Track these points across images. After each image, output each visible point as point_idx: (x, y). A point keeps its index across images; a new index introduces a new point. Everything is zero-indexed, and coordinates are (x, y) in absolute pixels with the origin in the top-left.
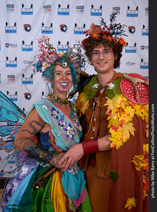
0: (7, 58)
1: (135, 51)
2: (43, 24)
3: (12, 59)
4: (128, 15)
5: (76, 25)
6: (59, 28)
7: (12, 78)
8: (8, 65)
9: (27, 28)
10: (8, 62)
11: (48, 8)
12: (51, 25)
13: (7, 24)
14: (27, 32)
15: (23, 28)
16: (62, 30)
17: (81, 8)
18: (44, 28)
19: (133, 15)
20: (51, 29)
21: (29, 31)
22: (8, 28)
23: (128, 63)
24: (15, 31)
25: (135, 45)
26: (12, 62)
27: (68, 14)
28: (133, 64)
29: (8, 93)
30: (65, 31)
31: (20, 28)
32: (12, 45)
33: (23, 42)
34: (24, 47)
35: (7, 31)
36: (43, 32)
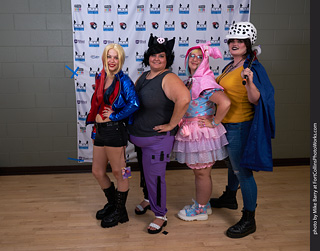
1: (219, 44)
4: (212, 12)
6: (151, 25)
9: (123, 26)
11: (141, 7)
12: (144, 23)
13: (105, 23)
14: (123, 30)
15: (119, 26)
16: (154, 27)
17: (171, 7)
19: (216, 12)
20: (144, 26)
22: (105, 27)
24: (112, 30)
25: (219, 39)
27: (159, 12)
30: (156, 28)
31: (117, 27)
32: (109, 42)
33: (120, 39)
34: (120, 43)
35: (105, 30)
36: (137, 29)
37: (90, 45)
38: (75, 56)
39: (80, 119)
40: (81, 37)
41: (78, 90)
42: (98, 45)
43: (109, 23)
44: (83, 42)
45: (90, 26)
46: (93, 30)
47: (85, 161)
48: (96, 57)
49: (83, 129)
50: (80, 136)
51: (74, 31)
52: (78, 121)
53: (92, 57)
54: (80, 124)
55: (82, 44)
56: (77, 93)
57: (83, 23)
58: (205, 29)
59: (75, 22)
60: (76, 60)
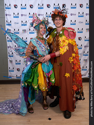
0: (22, 22)
1: (83, 16)
2: (39, 5)
3: (24, 22)
5: (54, 4)
6: (47, 6)
7: (25, 31)
8: (22, 25)
9: (31, 6)
10: (22, 23)
12: (43, 5)
13: (21, 5)
14: (31, 9)
15: (29, 6)
16: (48, 7)
18: (39, 7)
20: (43, 6)
21: (32, 8)
22: (22, 7)
23: (80, 22)
24: (25, 8)
25: (83, 13)
26: (24, 23)
28: (82, 22)
29: (23, 38)
30: (49, 8)
32: (24, 15)
33: (30, 14)
34: (30, 16)
35: (22, 8)
36: (39, 8)
37: (14, 17)
38: (6, 23)
39: (9, 56)
40: (9, 12)
41: (8, 41)
42: (18, 17)
43: (24, 5)
44: (10, 15)
45: (14, 6)
46: (15, 9)
47: (12, 78)
48: (17, 23)
49: (11, 61)
50: (10, 65)
51: (5, 9)
52: (8, 57)
53: (15, 23)
54: (9, 59)
55: (10, 16)
56: (8, 42)
57: (10, 5)
58: (76, 8)
59: (6, 5)
60: (7, 25)
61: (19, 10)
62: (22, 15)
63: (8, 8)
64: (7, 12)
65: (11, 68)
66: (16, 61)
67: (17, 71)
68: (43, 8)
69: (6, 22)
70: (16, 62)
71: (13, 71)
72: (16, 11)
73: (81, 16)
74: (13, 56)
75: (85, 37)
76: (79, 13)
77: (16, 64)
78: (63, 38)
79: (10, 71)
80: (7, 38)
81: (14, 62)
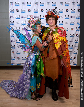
0: (22, 22)
2: (35, 9)
5: (47, 9)
7: (24, 29)
8: (22, 24)
11: (36, 3)
13: (22, 9)
15: (28, 11)
17: (49, 3)
20: (38, 11)
21: (30, 12)
22: (22, 11)
23: (66, 23)
25: (68, 16)
26: (24, 23)
27: (44, 5)
28: (68, 23)
30: (43, 12)
33: (28, 16)
36: (35, 12)
37: (16, 18)
39: (12, 48)
40: (13, 15)
41: (11, 36)
42: (19, 19)
44: (13, 17)
46: (17, 12)
47: (14, 65)
48: (19, 23)
49: (13, 52)
50: (12, 55)
51: (10, 13)
52: (11, 49)
53: (17, 23)
54: (12, 50)
55: (13, 18)
56: (11, 37)
57: (13, 10)
58: (63, 12)
59: (10, 9)
60: (11, 24)
61: (20, 13)
62: (22, 17)
63: (12, 12)
64: (11, 14)
65: (13, 57)
66: (17, 51)
67: (18, 59)
68: (38, 12)
69: (10, 22)
70: (17, 53)
71: (15, 59)
72: (18, 14)
73: (67, 18)
74: (14, 48)
75: (70, 34)
76: (65, 16)
77: (17, 54)
78: (57, 35)
79: (12, 59)
80: (10, 34)
81: (15, 52)
